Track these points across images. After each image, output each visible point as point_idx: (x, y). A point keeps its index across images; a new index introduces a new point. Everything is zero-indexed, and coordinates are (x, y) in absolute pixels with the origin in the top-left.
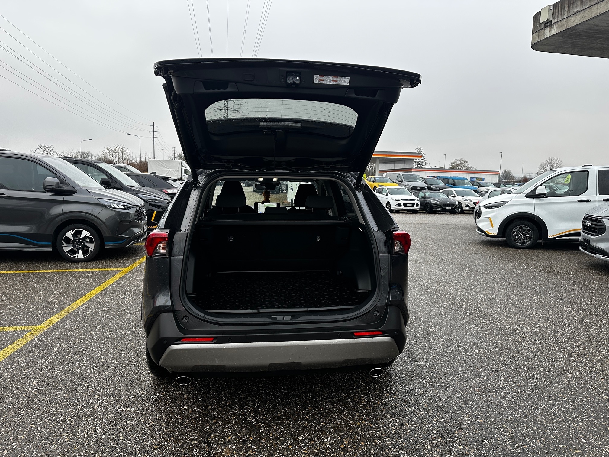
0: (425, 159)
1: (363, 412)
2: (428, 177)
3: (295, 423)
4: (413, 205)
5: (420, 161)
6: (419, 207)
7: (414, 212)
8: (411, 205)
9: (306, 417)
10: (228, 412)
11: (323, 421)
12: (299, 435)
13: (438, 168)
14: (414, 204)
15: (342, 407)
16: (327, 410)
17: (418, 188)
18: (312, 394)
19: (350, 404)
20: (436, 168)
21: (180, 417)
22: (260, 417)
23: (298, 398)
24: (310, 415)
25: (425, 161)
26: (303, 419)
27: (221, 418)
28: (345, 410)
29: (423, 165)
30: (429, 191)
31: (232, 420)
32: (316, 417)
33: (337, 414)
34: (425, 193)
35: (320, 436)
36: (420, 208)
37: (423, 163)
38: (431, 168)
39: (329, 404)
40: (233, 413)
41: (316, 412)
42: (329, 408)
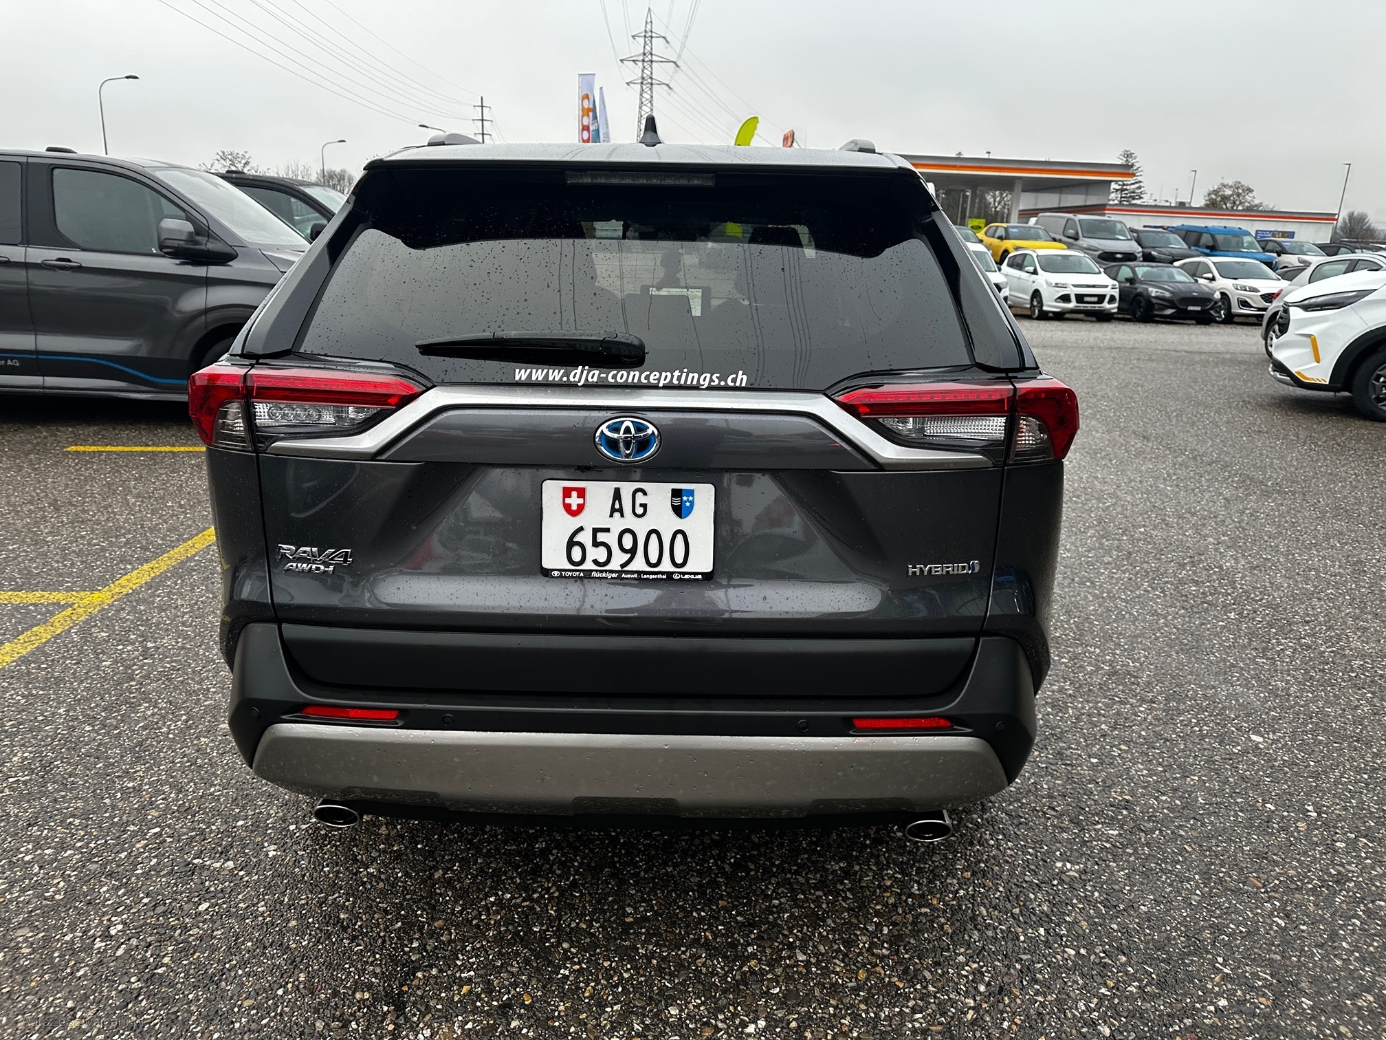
0: (1140, 182)
1: (882, 931)
2: (1145, 226)
3: (669, 954)
4: (1101, 298)
5: (1128, 187)
6: (1116, 305)
7: (1103, 317)
8: (1095, 299)
9: (707, 934)
10: (487, 896)
11: (754, 955)
12: (671, 1001)
13: (1173, 205)
14: (1104, 296)
15: (820, 907)
16: (772, 913)
17: (1119, 256)
18: (737, 854)
19: (845, 899)
20: (1168, 204)
21: (347, 903)
22: (572, 920)
23: (694, 865)
24: (720, 927)
25: (1140, 188)
26: (696, 941)
27: (461, 916)
28: (829, 921)
29: (1134, 199)
30: (1145, 264)
31: (490, 924)
32: (736, 936)
33: (801, 931)
34: (1137, 269)
35: (736, 1009)
36: (1118, 308)
37: (1134, 192)
38: (1156, 206)
39: (783, 892)
40: (499, 902)
41: (739, 918)
42: (781, 909)
